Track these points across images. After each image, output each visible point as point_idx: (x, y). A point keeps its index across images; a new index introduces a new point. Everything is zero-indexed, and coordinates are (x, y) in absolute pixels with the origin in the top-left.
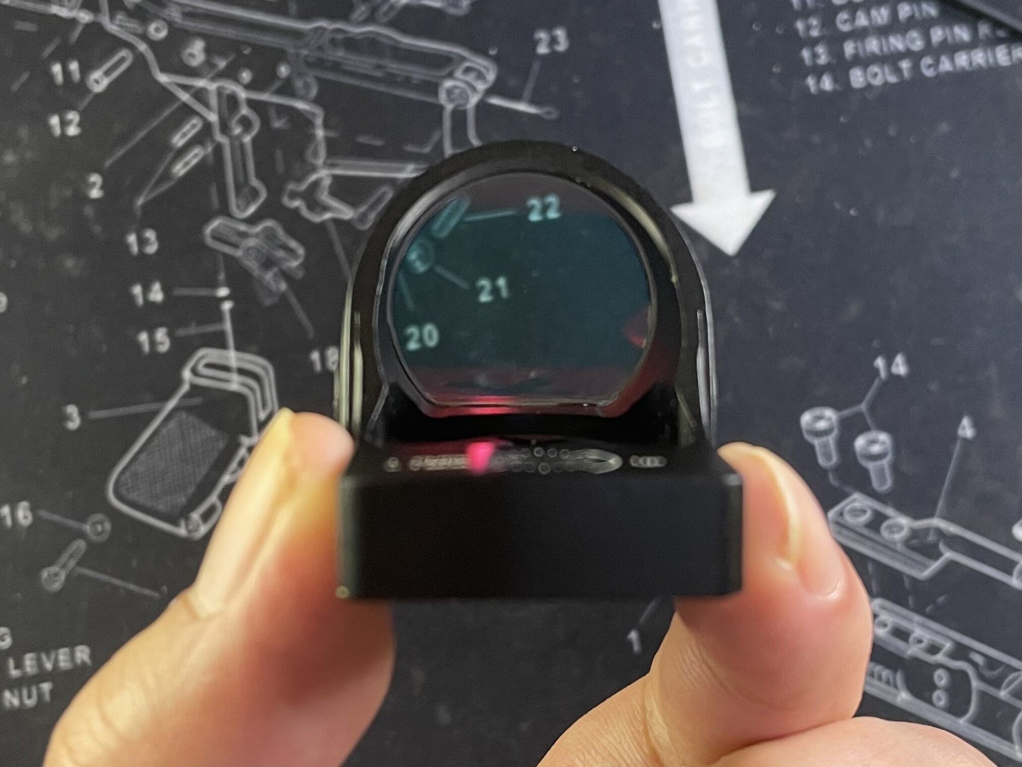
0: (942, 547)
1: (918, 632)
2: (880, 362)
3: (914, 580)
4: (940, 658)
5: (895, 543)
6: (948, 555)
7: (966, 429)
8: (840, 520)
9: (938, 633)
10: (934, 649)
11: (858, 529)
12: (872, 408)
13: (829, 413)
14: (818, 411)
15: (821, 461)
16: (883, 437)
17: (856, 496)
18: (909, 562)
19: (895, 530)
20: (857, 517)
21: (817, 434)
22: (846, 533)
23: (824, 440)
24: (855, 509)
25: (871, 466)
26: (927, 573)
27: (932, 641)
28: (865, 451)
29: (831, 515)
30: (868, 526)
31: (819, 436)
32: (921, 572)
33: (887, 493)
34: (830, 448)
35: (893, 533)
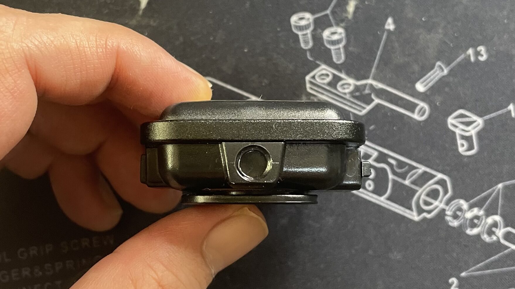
0: (373, 96)
4: (370, 161)
5: (345, 94)
6: (377, 101)
7: (390, 25)
8: (313, 81)
9: (369, 147)
10: (367, 156)
11: (324, 86)
12: (333, 12)
13: (307, 15)
14: (301, 15)
15: (303, 45)
16: (340, 30)
17: (323, 66)
18: (353, 106)
19: (346, 86)
20: (323, 79)
21: (301, 28)
22: (316, 88)
23: (304, 32)
24: (322, 75)
25: (332, 48)
26: (364, 112)
27: (366, 152)
28: (330, 39)
29: (308, 78)
30: (330, 84)
31: (302, 29)
32: (360, 111)
33: (342, 64)
34: (308, 37)
35: (344, 89)
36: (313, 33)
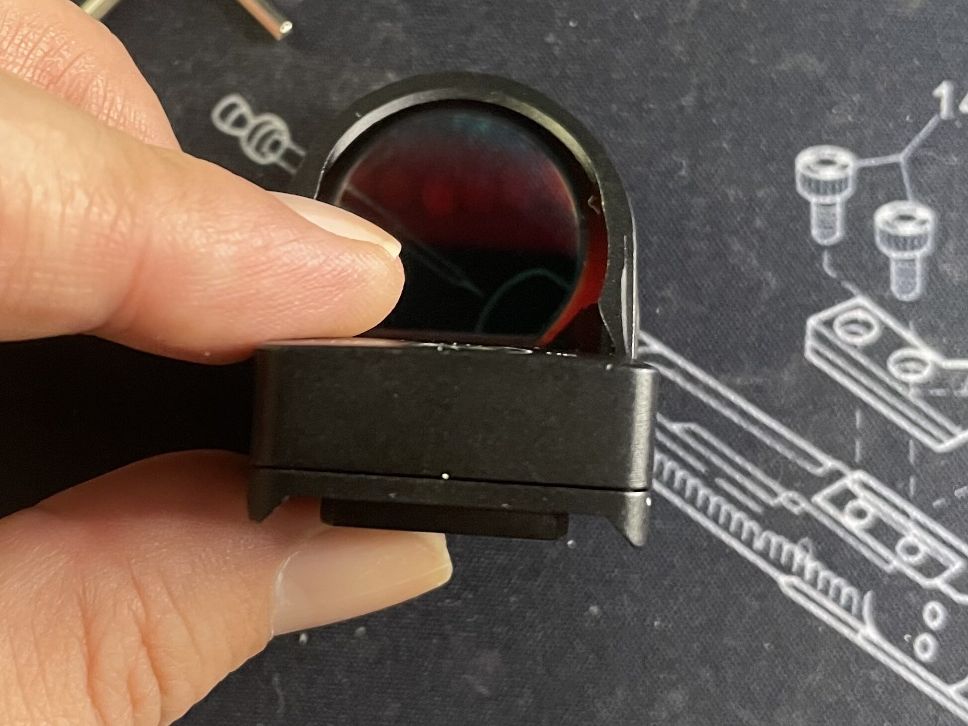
1: (912, 535)
2: (944, 90)
3: (924, 450)
4: (939, 583)
5: (906, 384)
8: (825, 331)
9: (944, 542)
10: (932, 567)
11: (853, 354)
12: (915, 161)
13: (844, 157)
14: (827, 151)
15: (815, 232)
16: (924, 213)
17: (861, 300)
18: (924, 423)
19: (911, 365)
20: (855, 334)
21: (819, 187)
22: (830, 355)
23: (828, 200)
24: (854, 321)
25: (894, 255)
26: (948, 444)
27: (933, 554)
28: (890, 230)
29: (813, 322)
30: (868, 351)
31: (821, 190)
32: (940, 441)
33: (912, 304)
34: (834, 215)
35: (906, 371)
36: (850, 206)
